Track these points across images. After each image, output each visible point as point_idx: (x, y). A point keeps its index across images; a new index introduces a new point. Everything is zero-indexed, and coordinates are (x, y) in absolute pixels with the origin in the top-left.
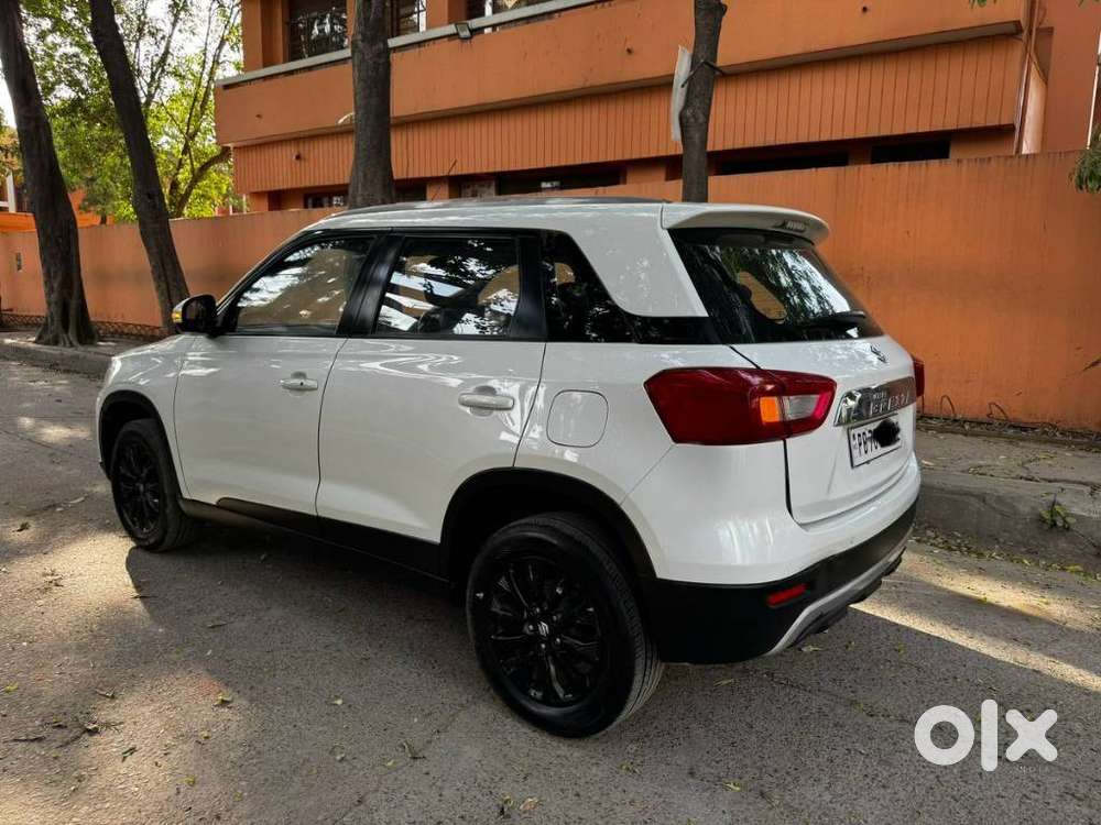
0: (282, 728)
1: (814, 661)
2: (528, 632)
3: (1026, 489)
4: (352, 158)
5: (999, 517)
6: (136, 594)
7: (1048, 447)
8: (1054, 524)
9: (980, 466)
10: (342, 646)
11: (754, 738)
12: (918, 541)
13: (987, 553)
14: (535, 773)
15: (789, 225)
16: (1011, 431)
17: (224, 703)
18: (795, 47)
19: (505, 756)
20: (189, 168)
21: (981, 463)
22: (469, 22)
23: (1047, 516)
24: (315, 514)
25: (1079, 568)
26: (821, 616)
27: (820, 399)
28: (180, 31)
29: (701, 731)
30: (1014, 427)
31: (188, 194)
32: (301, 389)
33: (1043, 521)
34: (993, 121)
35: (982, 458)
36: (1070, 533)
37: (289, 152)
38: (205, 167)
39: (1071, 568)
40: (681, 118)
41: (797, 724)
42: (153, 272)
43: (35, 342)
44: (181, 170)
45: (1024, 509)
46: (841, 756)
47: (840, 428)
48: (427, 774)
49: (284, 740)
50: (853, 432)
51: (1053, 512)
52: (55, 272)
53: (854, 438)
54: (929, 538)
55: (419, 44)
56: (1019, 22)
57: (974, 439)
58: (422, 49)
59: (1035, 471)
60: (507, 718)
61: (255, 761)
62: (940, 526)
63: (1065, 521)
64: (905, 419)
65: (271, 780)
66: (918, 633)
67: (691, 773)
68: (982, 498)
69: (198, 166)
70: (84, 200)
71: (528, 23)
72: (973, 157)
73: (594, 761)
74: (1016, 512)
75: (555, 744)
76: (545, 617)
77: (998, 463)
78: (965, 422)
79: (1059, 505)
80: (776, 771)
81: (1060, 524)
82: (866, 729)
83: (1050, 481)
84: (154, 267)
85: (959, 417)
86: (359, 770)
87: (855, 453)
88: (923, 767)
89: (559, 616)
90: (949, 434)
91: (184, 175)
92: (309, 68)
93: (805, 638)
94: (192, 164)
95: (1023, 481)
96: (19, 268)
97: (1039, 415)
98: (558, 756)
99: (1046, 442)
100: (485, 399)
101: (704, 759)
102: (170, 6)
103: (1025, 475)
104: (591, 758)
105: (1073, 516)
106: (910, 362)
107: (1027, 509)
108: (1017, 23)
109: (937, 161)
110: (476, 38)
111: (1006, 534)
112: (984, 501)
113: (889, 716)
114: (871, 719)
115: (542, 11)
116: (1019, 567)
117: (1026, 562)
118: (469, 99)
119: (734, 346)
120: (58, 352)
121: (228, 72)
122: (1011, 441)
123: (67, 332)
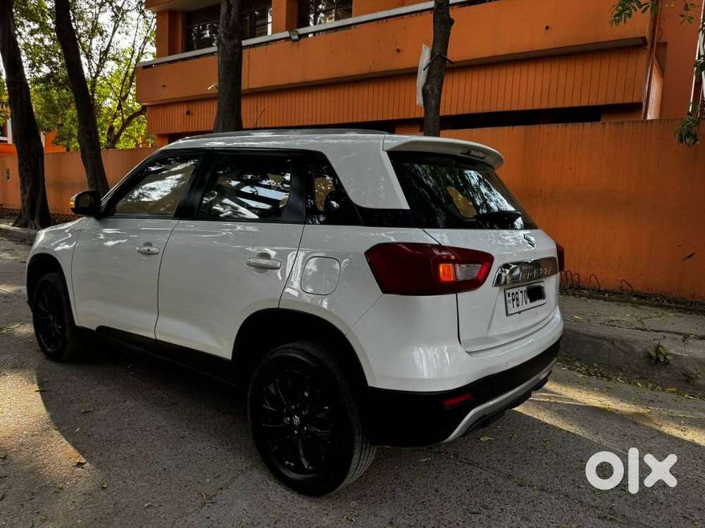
0: (115, 484)
1: (488, 447)
2: (286, 422)
3: (641, 336)
4: (215, 113)
5: (623, 354)
6: (38, 389)
7: (658, 309)
8: (658, 359)
9: (613, 321)
10: (169, 428)
11: (438, 500)
12: (569, 369)
13: (614, 378)
14: (283, 520)
15: (473, 153)
16: (634, 299)
17: (80, 464)
18: (502, 51)
19: (265, 507)
20: (120, 118)
21: (613, 318)
22: (298, 30)
23: (653, 354)
24: (154, 337)
25: (674, 389)
26: (484, 416)
27: (482, 267)
28: (119, 33)
29: (402, 494)
30: (637, 296)
31: (119, 134)
32: (148, 253)
33: (651, 357)
34: (628, 100)
35: (614, 316)
36: (669, 366)
37: (183, 109)
38: (131, 118)
39: (669, 389)
40: (424, 90)
41: (469, 490)
42: (88, 182)
43: (13, 226)
44: (116, 120)
45: (638, 349)
46: (496, 513)
47: (498, 288)
48: (208, 518)
49: (114, 492)
50: (508, 291)
51: (657, 352)
52: (28, 181)
53: (509, 296)
54: (577, 367)
55: (267, 43)
56: (645, 37)
57: (610, 303)
58: (268, 46)
59: (648, 324)
60: (271, 480)
61: (91, 506)
62: (584, 359)
63: (665, 358)
64: (550, 285)
65: (99, 519)
66: (560, 430)
67: (391, 523)
68: (612, 341)
69: (127, 117)
70: (56, 138)
71: (336, 31)
72: (612, 121)
73: (325, 512)
74: (633, 350)
75: (301, 499)
76: (298, 412)
77: (624, 319)
78: (606, 292)
79: (661, 347)
80: (450, 522)
81: (662, 360)
82: (516, 495)
83: (657, 331)
84: (89, 179)
85: (602, 289)
86: (162, 514)
87: (510, 305)
88: (552, 523)
89: (307, 412)
90: (594, 300)
91: (117, 122)
92: (198, 57)
93: (473, 430)
94: (122, 116)
95: (639, 331)
96: (8, 178)
97: (654, 290)
98: (301, 508)
99: (657, 306)
100: (264, 262)
101: (402, 512)
102: (112, 17)
103: (640, 327)
104: (324, 510)
105: (671, 354)
106: (555, 247)
107: (640, 350)
108: (644, 38)
109: (589, 123)
110: (302, 40)
111: (627, 366)
112: (613, 344)
113: (533, 486)
114: (520, 488)
115: (344, 24)
116: (635, 387)
117: (639, 384)
118: (296, 79)
119: (426, 230)
120: (26, 232)
121: (148, 58)
122: (634, 304)
123: (33, 219)
